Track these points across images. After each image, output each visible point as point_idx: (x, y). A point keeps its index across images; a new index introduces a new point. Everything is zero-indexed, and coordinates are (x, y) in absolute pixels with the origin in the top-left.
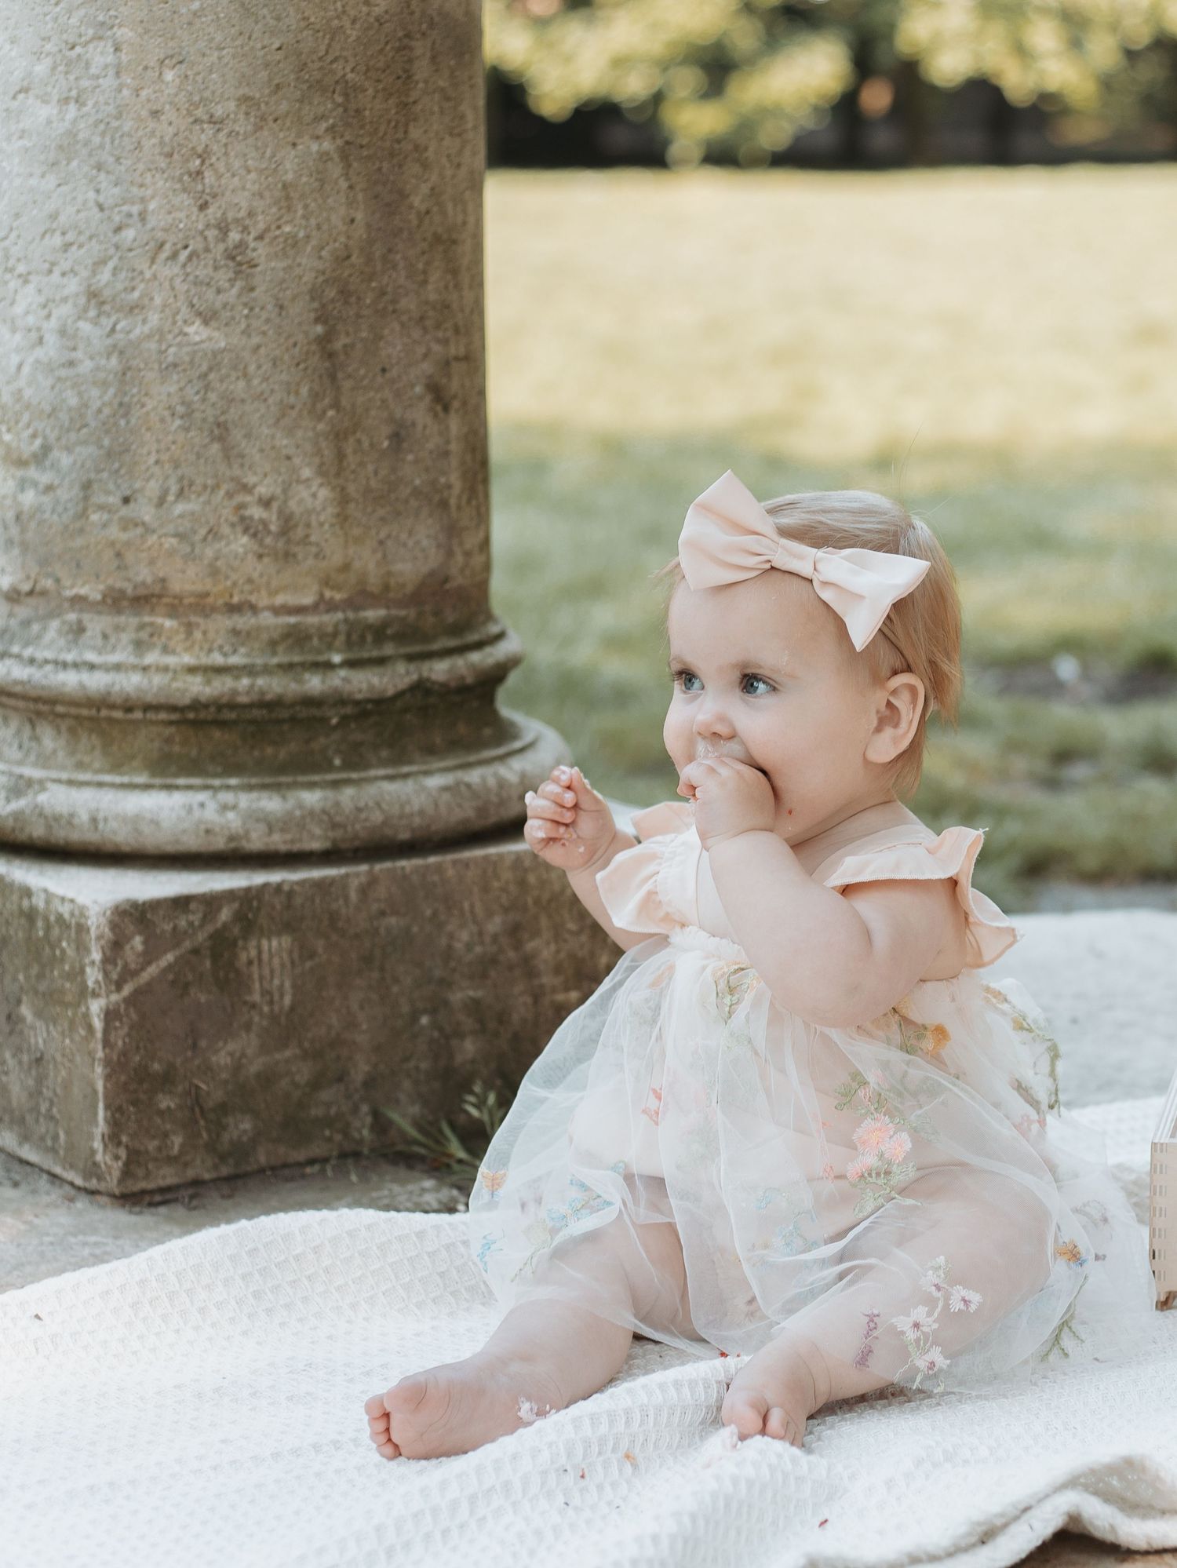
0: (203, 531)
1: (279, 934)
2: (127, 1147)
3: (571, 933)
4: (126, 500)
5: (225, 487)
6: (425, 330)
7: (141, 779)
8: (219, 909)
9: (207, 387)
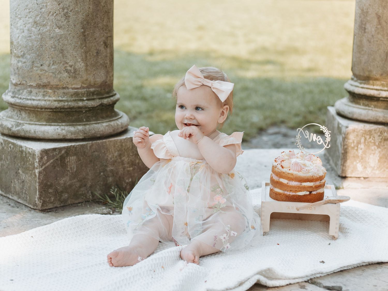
0: (58, 72)
1: (74, 156)
2: (43, 200)
3: (131, 155)
4: (42, 65)
5: (63, 63)
6: (103, 31)
7: (44, 123)
8: (62, 151)
9: (59, 42)
